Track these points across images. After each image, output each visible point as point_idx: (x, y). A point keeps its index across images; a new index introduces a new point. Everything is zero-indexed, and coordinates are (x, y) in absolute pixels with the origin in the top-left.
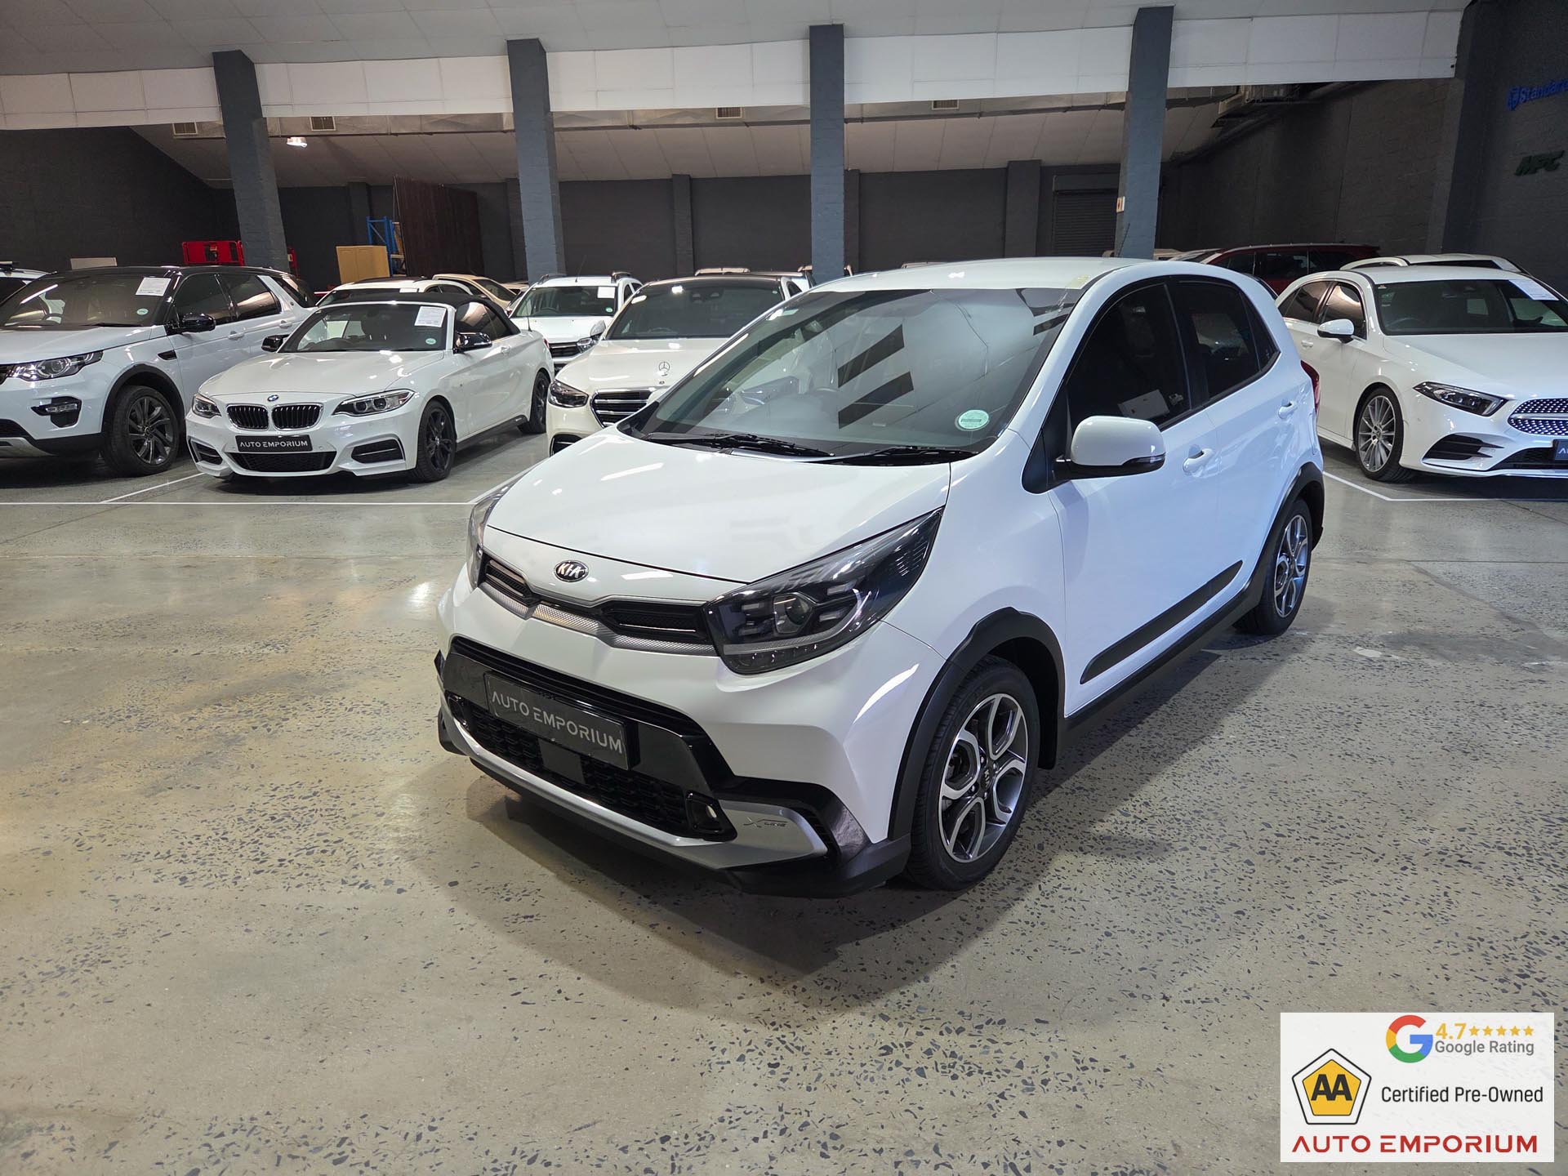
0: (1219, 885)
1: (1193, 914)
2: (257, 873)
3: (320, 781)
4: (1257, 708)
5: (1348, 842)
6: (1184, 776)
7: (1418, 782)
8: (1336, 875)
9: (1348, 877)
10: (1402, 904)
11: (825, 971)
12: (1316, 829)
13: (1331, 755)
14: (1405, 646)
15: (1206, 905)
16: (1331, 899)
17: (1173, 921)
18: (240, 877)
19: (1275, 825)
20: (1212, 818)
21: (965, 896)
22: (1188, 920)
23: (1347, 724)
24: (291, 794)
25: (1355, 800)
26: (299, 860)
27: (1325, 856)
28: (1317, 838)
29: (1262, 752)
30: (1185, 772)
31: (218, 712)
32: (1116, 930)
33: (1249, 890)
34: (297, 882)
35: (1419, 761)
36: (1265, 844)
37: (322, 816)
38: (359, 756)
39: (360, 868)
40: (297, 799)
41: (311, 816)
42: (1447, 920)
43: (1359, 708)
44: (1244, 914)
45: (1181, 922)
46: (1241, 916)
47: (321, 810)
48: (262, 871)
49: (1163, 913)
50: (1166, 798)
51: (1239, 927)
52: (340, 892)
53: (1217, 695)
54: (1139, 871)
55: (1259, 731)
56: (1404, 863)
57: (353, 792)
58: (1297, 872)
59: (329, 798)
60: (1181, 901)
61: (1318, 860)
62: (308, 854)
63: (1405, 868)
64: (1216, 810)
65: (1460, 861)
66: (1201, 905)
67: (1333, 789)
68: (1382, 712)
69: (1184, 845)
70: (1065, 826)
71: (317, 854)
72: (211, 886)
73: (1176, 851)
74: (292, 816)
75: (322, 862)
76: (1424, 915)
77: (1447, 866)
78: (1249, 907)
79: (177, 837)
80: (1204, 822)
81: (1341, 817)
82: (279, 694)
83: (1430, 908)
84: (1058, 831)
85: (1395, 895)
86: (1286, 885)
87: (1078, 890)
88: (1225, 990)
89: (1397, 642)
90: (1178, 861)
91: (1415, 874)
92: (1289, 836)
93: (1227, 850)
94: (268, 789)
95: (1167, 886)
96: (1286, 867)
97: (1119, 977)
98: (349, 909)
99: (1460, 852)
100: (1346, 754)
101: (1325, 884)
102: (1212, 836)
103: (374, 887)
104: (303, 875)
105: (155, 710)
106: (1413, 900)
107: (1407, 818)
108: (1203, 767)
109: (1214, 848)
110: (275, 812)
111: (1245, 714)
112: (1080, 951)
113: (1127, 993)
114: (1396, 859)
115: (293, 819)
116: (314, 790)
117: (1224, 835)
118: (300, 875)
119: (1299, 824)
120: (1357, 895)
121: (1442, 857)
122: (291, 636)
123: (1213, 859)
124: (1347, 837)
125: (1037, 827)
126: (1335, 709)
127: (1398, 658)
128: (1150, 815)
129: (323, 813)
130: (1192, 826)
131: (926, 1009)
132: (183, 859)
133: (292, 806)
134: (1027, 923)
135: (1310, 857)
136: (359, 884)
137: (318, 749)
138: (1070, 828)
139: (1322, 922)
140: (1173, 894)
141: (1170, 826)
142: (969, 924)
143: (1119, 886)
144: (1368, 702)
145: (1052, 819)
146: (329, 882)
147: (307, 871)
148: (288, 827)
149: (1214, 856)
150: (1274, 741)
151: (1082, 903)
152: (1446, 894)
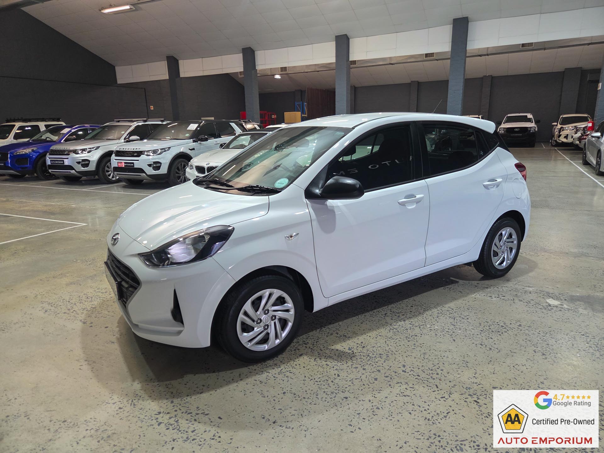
0: (351, 385)
1: (326, 394)
4: (464, 317)
5: (431, 381)
8: (407, 393)
10: (422, 412)
12: (424, 372)
13: (473, 343)
15: (336, 391)
16: (392, 402)
17: (315, 394)
18: (59, 313)
19: (408, 367)
20: (383, 358)
21: (251, 367)
22: (321, 395)
25: (459, 364)
26: (78, 311)
27: (413, 384)
28: (420, 376)
29: (442, 336)
32: (289, 392)
33: (362, 390)
34: (69, 318)
35: (513, 354)
36: (393, 374)
39: (90, 317)
42: (433, 424)
43: (515, 325)
44: (347, 399)
45: (317, 395)
46: (345, 399)
48: (66, 313)
49: (315, 390)
50: (375, 346)
51: (338, 403)
52: (77, 323)
53: (453, 309)
54: (327, 372)
55: (452, 327)
56: (446, 395)
58: (392, 388)
60: (328, 388)
61: (408, 385)
62: (83, 310)
63: (443, 398)
64: (390, 355)
65: (475, 401)
66: (334, 391)
67: (455, 358)
68: (524, 329)
69: (357, 366)
73: (352, 368)
75: (83, 313)
76: (425, 419)
77: (465, 401)
78: (353, 397)
79: (59, 299)
80: (378, 359)
81: (442, 370)
83: (433, 417)
84: (315, 350)
85: (424, 407)
86: (380, 392)
87: (294, 374)
88: (301, 426)
89: (575, 299)
90: (347, 371)
91: (445, 401)
92: (408, 373)
93: (373, 372)
96: (390, 384)
97: (267, 409)
98: (73, 329)
99: (480, 397)
100: (481, 344)
101: (398, 395)
102: (374, 365)
103: (86, 324)
106: (429, 411)
107: (474, 377)
109: (368, 370)
110: (90, 296)
111: (454, 319)
112: (266, 396)
113: (263, 417)
114: (444, 393)
117: (380, 366)
118: (73, 316)
119: (419, 369)
120: (406, 403)
121: (469, 397)
123: (363, 374)
124: (434, 379)
125: (309, 347)
126: (502, 324)
127: (566, 306)
128: (360, 351)
130: (371, 359)
131: (189, 403)
134: (261, 382)
135: (406, 383)
136: (84, 322)
138: (321, 350)
139: (376, 410)
140: (328, 384)
141: (362, 357)
142: (240, 377)
143: (312, 376)
144: (523, 324)
145: (319, 345)
149: (365, 373)
150: (454, 332)
151: (290, 379)
152: (448, 413)
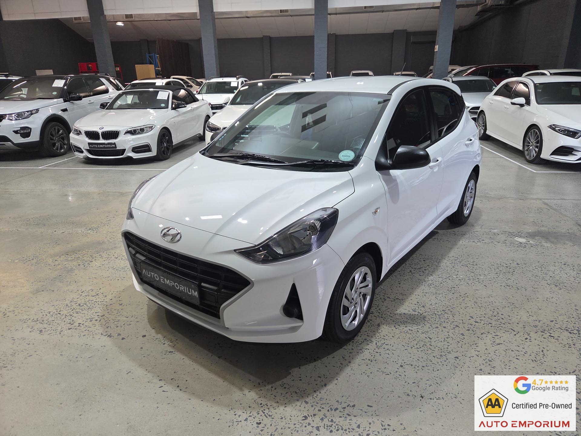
0: (449, 344)
1: (437, 358)
2: (69, 329)
3: (100, 289)
5: (504, 326)
6: (440, 294)
7: (536, 299)
8: (498, 341)
9: (502, 342)
10: (524, 355)
11: (285, 380)
13: (501, 286)
14: (536, 237)
15: (443, 354)
16: (495, 352)
17: (429, 361)
18: (62, 331)
19: (475, 317)
20: (449, 314)
21: (345, 347)
22: (435, 361)
23: (509, 272)
24: (88, 294)
25: (509, 307)
26: (86, 324)
28: (492, 324)
29: (473, 284)
30: (441, 292)
31: (67, 258)
32: (405, 364)
33: (461, 347)
34: (83, 334)
35: (537, 289)
36: (470, 326)
37: (98, 304)
38: (117, 279)
39: (109, 328)
40: (90, 296)
41: (94, 304)
42: (542, 363)
43: (514, 265)
44: (458, 358)
45: (432, 361)
46: (457, 359)
47: (99, 301)
48: (71, 328)
49: (425, 357)
50: (432, 304)
51: (456, 364)
52: (100, 338)
54: (418, 337)
55: (473, 275)
56: (526, 336)
57: (112, 294)
58: (482, 339)
59: (103, 296)
60: (433, 352)
61: (491, 334)
62: (90, 321)
63: (526, 339)
64: (452, 310)
65: (550, 336)
66: (441, 354)
67: (501, 301)
68: (524, 267)
70: (390, 316)
71: (94, 321)
72: (51, 335)
73: (433, 328)
74: (87, 304)
75: (95, 325)
76: (533, 361)
77: (544, 338)
78: (461, 355)
79: (42, 312)
80: (446, 315)
81: (502, 315)
82: (91, 251)
83: (535, 357)
84: (386, 318)
86: (477, 345)
87: (392, 346)
88: (447, 394)
89: (532, 235)
90: (433, 333)
91: (531, 341)
92: (480, 323)
93: (454, 328)
94: (80, 292)
95: (428, 344)
96: (477, 337)
97: (403, 386)
98: (102, 346)
99: (550, 332)
100: (507, 286)
101: (493, 345)
102: (449, 322)
103: (113, 337)
104: (87, 331)
105: (43, 256)
106: (529, 354)
107: (530, 315)
108: (448, 290)
109: (449, 328)
110: (81, 302)
111: (467, 266)
112: (389, 374)
113: (406, 394)
114: (523, 334)
115: (87, 305)
116: (97, 293)
117: (454, 322)
118: (86, 330)
119: (485, 317)
120: (506, 351)
121: (543, 334)
122: (99, 226)
123: (448, 332)
124: (504, 324)
125: (378, 316)
126: (504, 265)
127: (532, 242)
128: (425, 311)
129: (100, 303)
130: (441, 317)
131: (323, 399)
132: (43, 322)
133: (87, 300)
134: (369, 360)
135: (488, 332)
136: (108, 335)
137: (102, 275)
138: (391, 317)
139: (490, 363)
140: (430, 348)
141: (432, 317)
142: (346, 360)
143: (408, 344)
144: (519, 262)
145: (385, 313)
146: (96, 334)
147: (89, 329)
148: (84, 309)
149: (448, 331)
150: (478, 279)
151: (393, 351)
152: (542, 351)
